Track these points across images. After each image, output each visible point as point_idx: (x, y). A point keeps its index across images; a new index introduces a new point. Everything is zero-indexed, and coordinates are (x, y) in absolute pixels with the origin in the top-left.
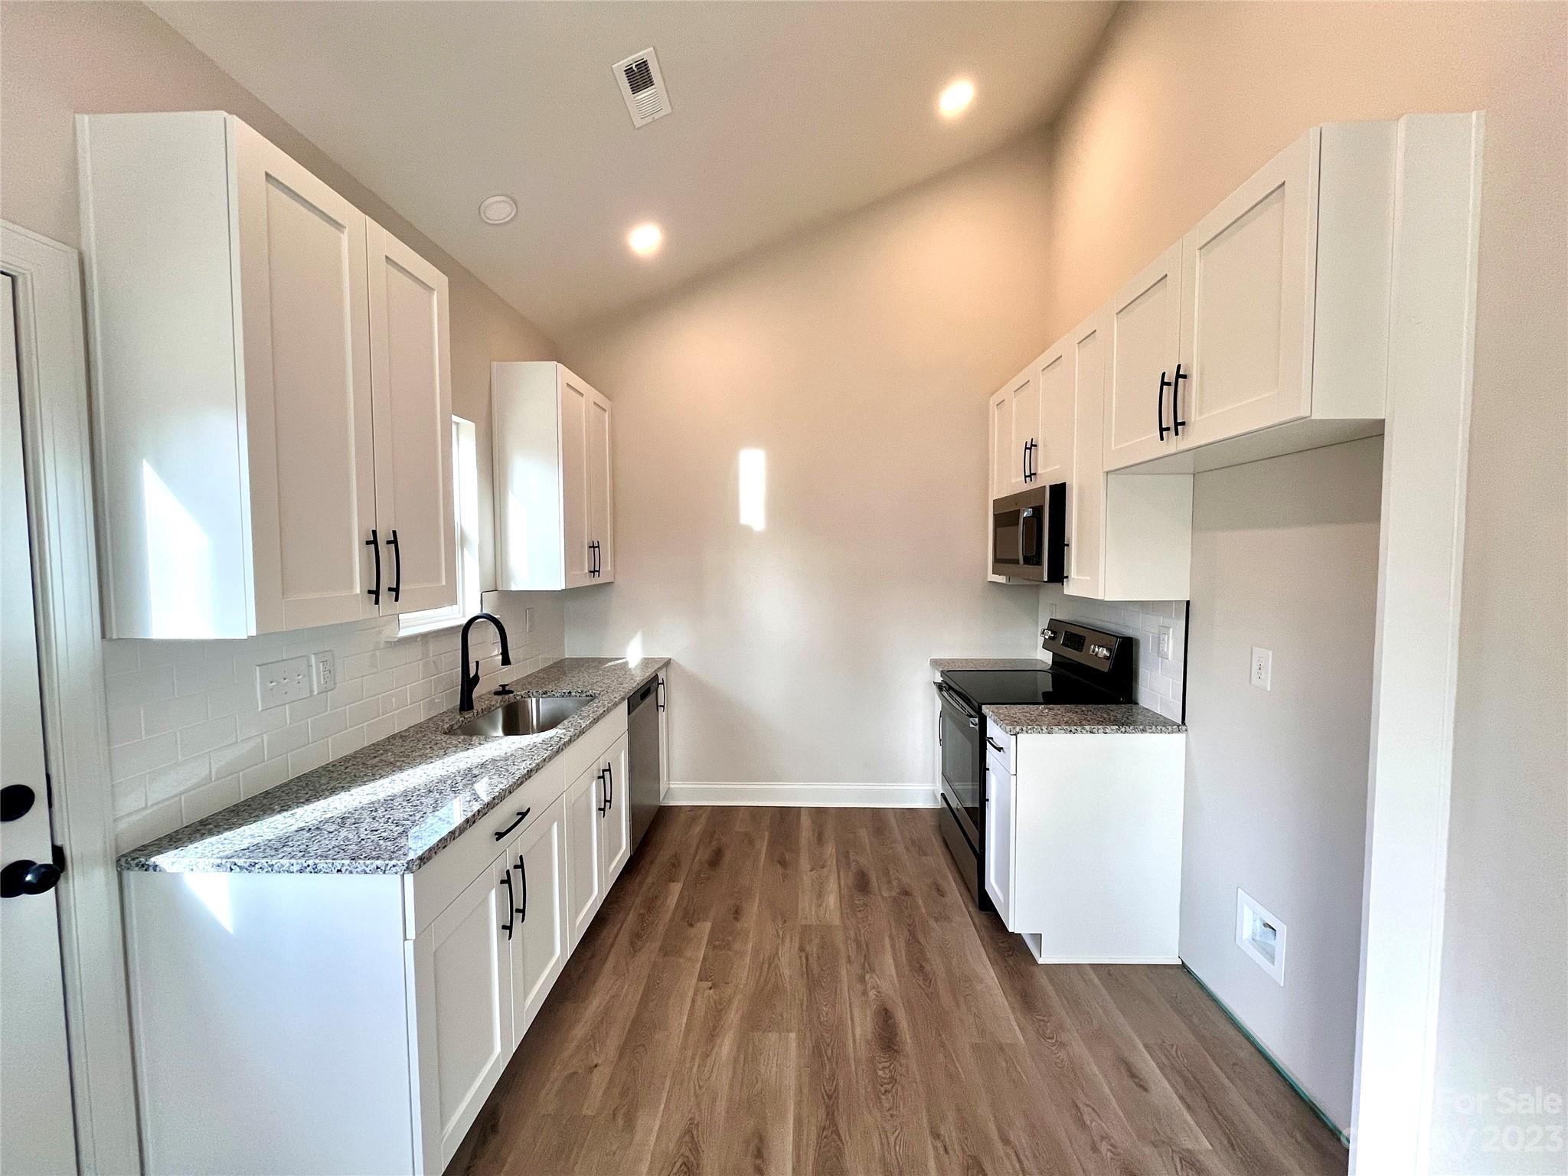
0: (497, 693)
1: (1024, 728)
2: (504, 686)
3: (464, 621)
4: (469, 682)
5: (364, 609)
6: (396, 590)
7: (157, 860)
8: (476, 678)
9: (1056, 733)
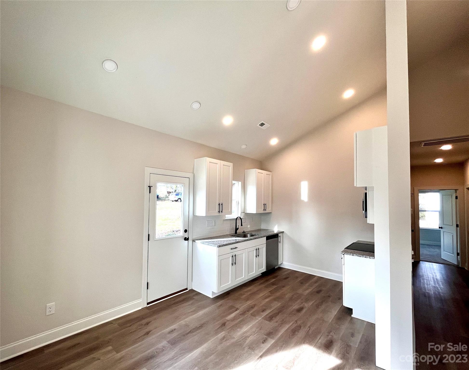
0: (243, 232)
1: (345, 253)
2: (244, 231)
3: (236, 218)
4: (237, 229)
5: (218, 214)
6: (222, 211)
7: (195, 241)
8: (238, 228)
9: (355, 256)
